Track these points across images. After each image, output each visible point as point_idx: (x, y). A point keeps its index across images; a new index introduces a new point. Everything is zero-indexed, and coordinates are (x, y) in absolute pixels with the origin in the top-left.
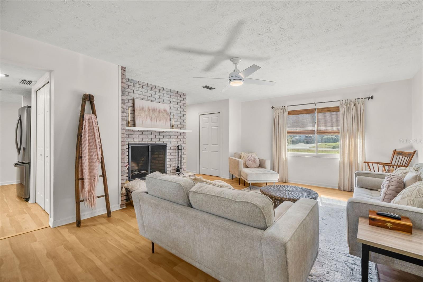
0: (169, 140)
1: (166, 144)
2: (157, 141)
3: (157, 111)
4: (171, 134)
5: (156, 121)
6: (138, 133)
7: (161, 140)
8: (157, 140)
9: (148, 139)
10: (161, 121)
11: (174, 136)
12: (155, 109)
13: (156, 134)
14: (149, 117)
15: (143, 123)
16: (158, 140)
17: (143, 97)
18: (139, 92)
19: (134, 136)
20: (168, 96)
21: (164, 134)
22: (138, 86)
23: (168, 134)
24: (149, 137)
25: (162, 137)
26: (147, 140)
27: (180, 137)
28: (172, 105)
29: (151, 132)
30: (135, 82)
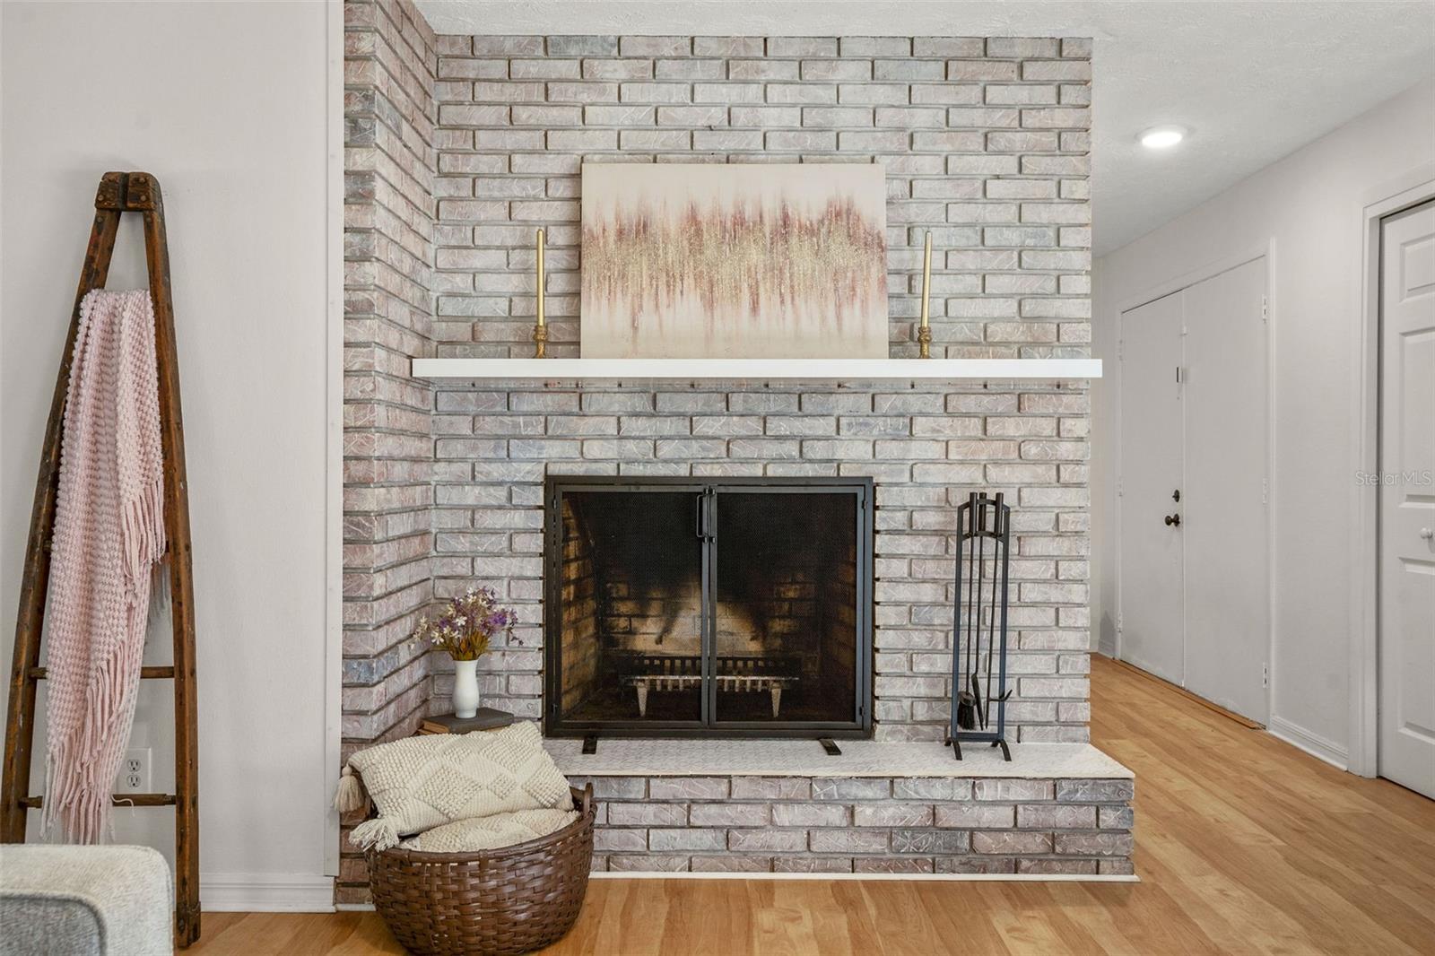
0: (890, 449)
1: (869, 485)
2: (780, 460)
3: (767, 230)
4: (915, 403)
5: (755, 308)
6: (620, 403)
7: (817, 450)
8: (771, 449)
9: (695, 445)
10: (799, 301)
11: (945, 421)
12: (749, 213)
13: (775, 403)
14: (689, 281)
15: (635, 328)
16: (792, 449)
17: (654, 141)
18: (624, 116)
19: (584, 426)
20: (881, 94)
21: (843, 403)
22: (616, 70)
23: (884, 404)
24: (705, 426)
25: (824, 426)
26: (695, 448)
27: (1012, 427)
28: (930, 165)
29: (726, 391)
30: (598, 50)
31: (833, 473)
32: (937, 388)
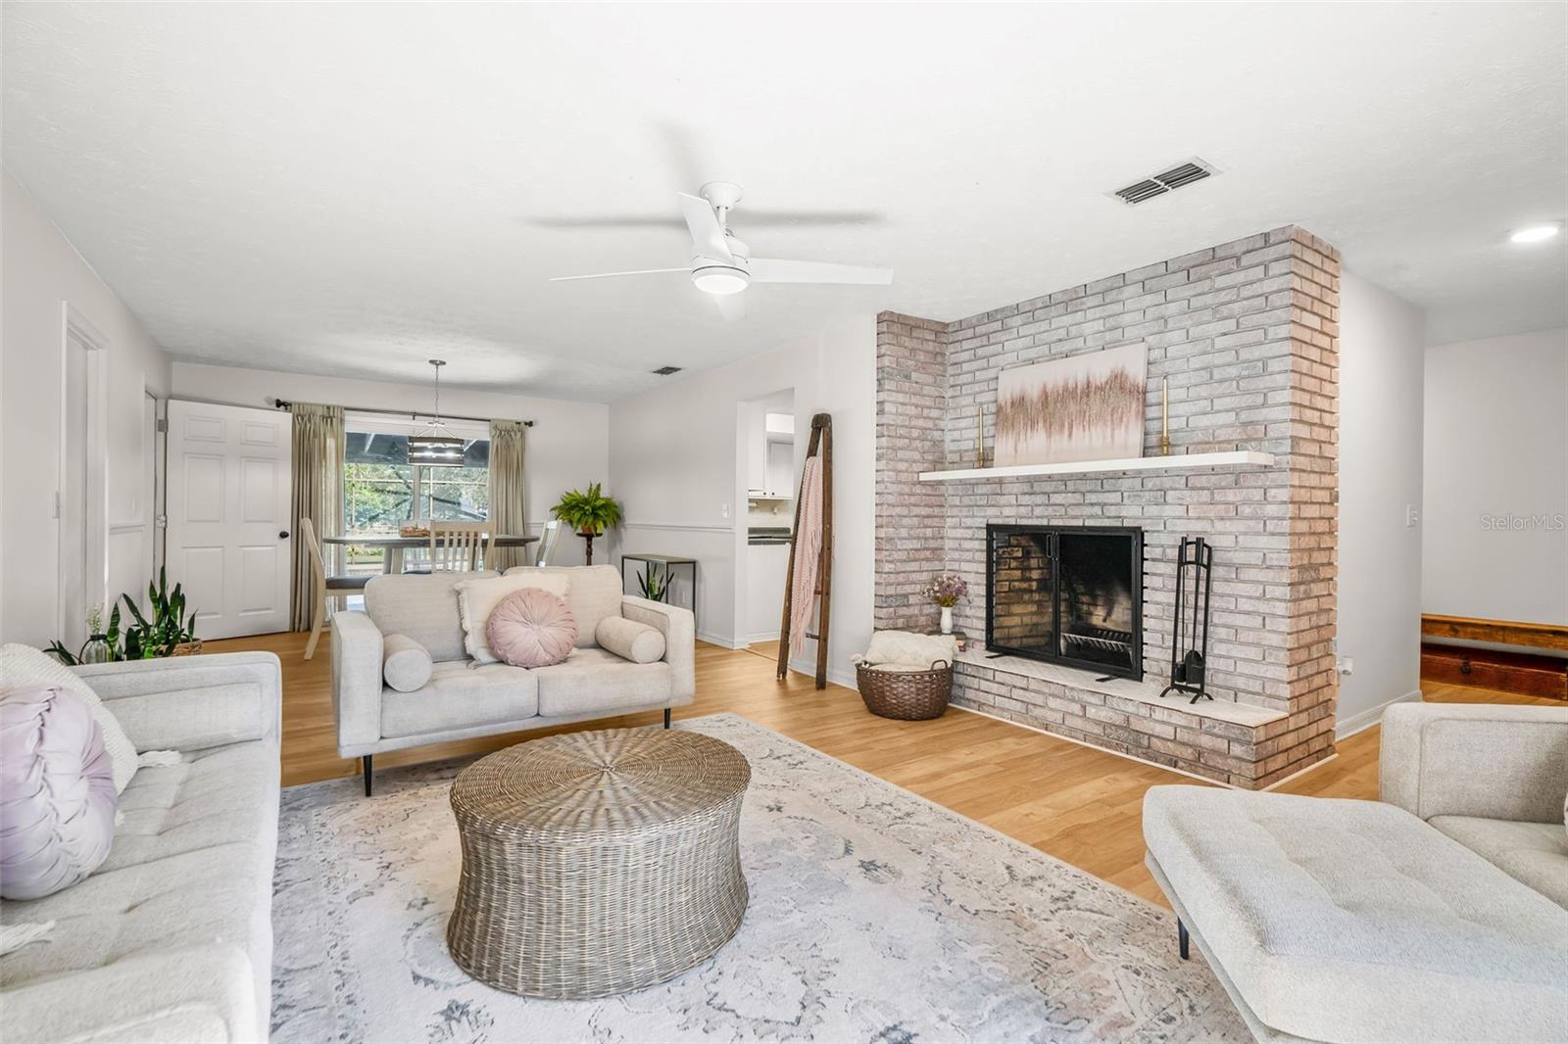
0: (1153, 510)
1: (1139, 532)
2: (1091, 517)
3: (1079, 392)
4: (1167, 483)
5: (1070, 435)
6: (1017, 488)
7: (1112, 511)
8: (1087, 510)
9: (1050, 508)
10: (1092, 428)
11: (1187, 493)
12: (1071, 385)
13: (1089, 486)
14: (1041, 424)
15: (1016, 451)
16: (1097, 510)
17: (1032, 353)
18: (1020, 343)
19: (1003, 500)
20: (1149, 299)
21: (1125, 484)
22: (1017, 321)
23: (1149, 484)
24: (1056, 499)
25: (1115, 497)
26: (1050, 511)
27: (1231, 496)
28: (1177, 336)
29: (1064, 479)
30: (1009, 314)
31: (1119, 524)
32: (1182, 473)
